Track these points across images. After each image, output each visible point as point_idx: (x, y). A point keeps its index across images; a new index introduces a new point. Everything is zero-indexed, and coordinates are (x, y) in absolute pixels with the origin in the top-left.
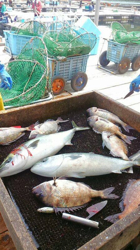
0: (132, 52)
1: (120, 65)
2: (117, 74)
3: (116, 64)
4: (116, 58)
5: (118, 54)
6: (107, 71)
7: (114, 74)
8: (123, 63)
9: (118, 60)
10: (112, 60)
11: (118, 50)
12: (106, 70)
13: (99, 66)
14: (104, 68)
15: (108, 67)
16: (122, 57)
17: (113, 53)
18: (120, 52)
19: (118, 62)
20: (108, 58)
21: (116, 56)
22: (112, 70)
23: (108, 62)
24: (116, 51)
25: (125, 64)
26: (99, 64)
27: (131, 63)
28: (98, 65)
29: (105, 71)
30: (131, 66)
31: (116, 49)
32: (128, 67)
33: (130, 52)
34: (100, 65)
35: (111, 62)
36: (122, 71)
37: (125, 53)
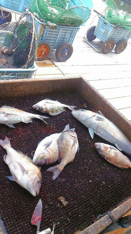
0: (119, 35)
1: (106, 45)
2: (100, 52)
3: (102, 42)
4: (103, 36)
5: (106, 33)
6: (92, 47)
7: (98, 52)
8: (109, 44)
9: (105, 39)
10: (98, 37)
11: (106, 29)
12: (91, 45)
13: (85, 40)
14: (89, 43)
15: (93, 42)
16: (109, 37)
17: (101, 30)
18: (108, 32)
19: (104, 41)
20: (95, 34)
21: (104, 34)
22: (96, 46)
23: (95, 37)
24: (104, 30)
25: (110, 45)
26: (86, 37)
27: (115, 46)
28: (84, 38)
29: (89, 46)
31: (105, 27)
32: (112, 49)
33: (117, 34)
34: (86, 39)
36: (106, 51)
37: (113, 34)
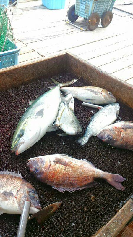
0: (101, 7)
1: (90, 20)
2: (86, 30)
3: (85, 19)
4: (85, 13)
5: (87, 9)
6: (76, 27)
7: (84, 31)
8: (93, 19)
9: (88, 16)
10: (81, 15)
11: (86, 4)
12: (75, 25)
13: (67, 22)
14: (73, 24)
15: (77, 22)
16: (92, 12)
17: (81, 7)
18: (89, 7)
19: (87, 18)
20: (76, 13)
21: (85, 10)
22: (81, 26)
23: (77, 17)
24: (84, 6)
25: (95, 19)
26: (67, 19)
27: (101, 19)
28: (66, 20)
29: (74, 27)
30: (100, 22)
31: (85, 3)
32: (98, 24)
33: (99, 7)
34: (69, 20)
35: (79, 17)
36: (92, 27)
37: (95, 7)
